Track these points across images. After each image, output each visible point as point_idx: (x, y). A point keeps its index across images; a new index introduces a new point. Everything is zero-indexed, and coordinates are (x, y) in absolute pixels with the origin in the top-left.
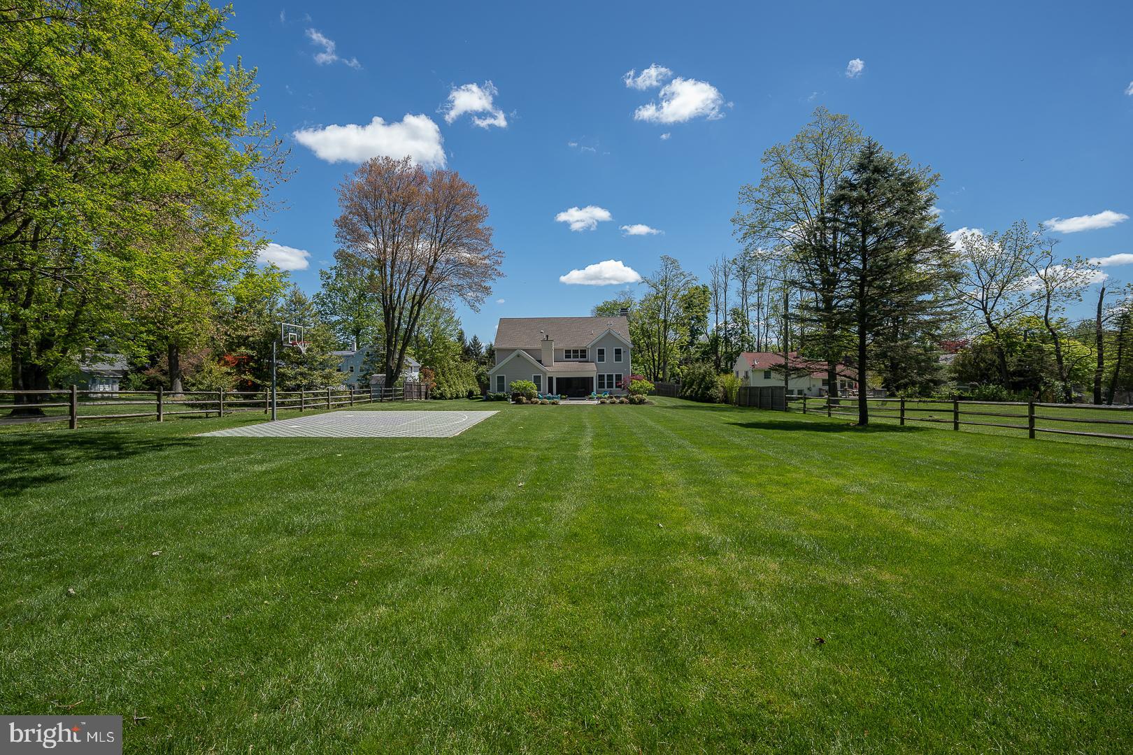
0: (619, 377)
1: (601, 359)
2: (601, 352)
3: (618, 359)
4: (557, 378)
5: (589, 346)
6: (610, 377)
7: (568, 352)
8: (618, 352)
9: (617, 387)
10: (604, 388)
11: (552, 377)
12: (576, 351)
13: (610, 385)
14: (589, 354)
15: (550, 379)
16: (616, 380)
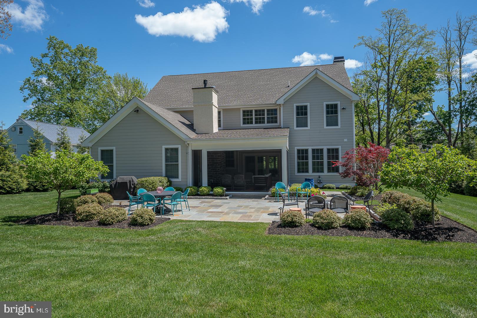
0: (333, 153)
1: (302, 123)
2: (302, 111)
3: (332, 121)
4: (209, 153)
5: (281, 102)
6: (317, 153)
7: (247, 113)
8: (332, 110)
9: (329, 170)
10: (307, 171)
11: (200, 151)
12: (259, 112)
13: (318, 168)
14: (281, 116)
15: (197, 155)
16: (329, 158)
